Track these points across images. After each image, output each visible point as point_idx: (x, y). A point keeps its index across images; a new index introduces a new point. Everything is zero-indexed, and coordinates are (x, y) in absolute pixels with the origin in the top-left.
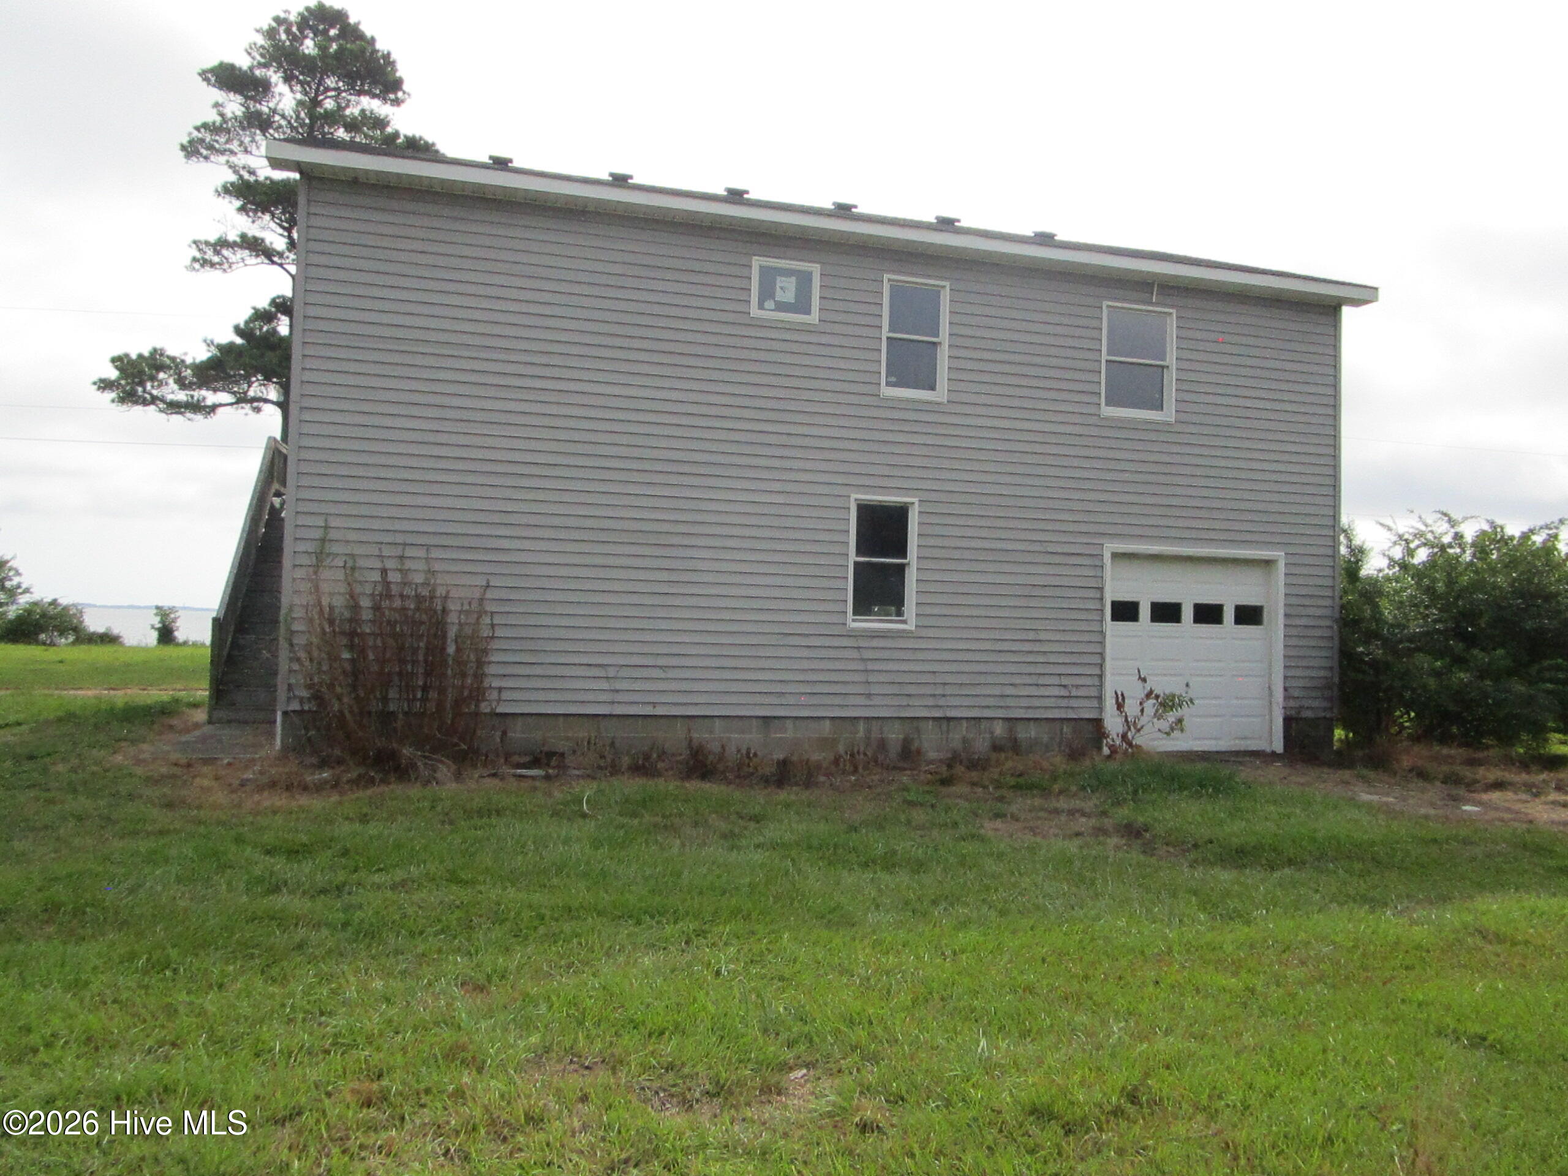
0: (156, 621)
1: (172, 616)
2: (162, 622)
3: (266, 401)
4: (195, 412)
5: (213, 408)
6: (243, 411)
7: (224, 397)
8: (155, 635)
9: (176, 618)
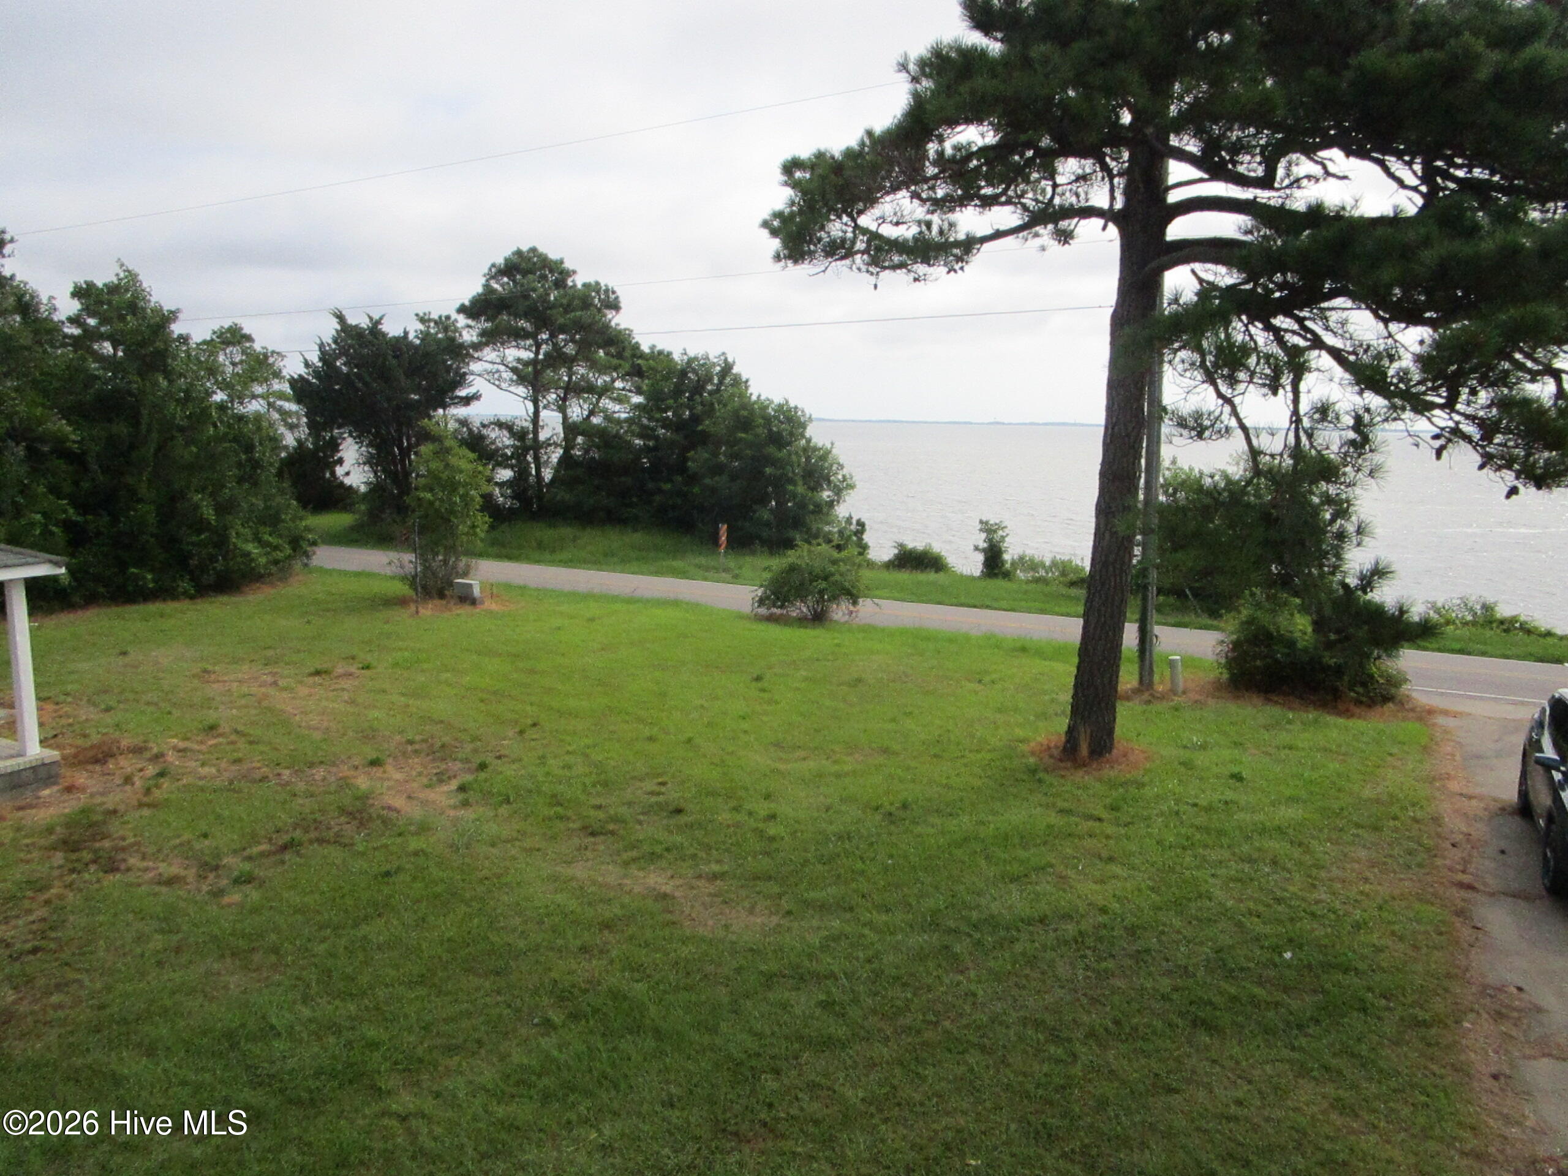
0: (981, 540)
1: (1000, 533)
2: (990, 541)
3: (1088, 212)
4: (926, 261)
5: (970, 245)
6: (1038, 242)
7: (1006, 216)
8: (980, 558)
9: (1003, 537)
